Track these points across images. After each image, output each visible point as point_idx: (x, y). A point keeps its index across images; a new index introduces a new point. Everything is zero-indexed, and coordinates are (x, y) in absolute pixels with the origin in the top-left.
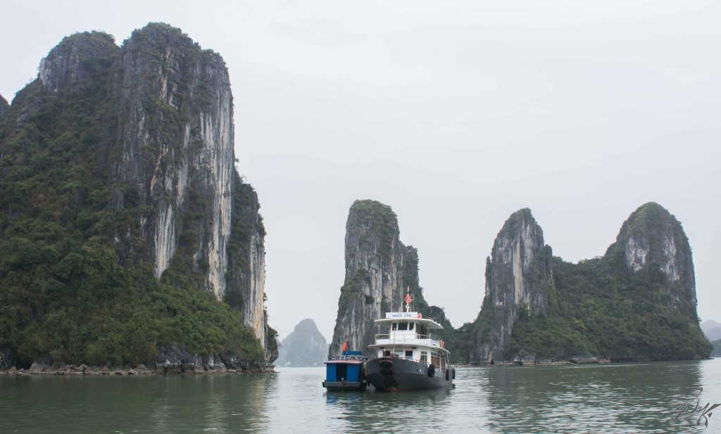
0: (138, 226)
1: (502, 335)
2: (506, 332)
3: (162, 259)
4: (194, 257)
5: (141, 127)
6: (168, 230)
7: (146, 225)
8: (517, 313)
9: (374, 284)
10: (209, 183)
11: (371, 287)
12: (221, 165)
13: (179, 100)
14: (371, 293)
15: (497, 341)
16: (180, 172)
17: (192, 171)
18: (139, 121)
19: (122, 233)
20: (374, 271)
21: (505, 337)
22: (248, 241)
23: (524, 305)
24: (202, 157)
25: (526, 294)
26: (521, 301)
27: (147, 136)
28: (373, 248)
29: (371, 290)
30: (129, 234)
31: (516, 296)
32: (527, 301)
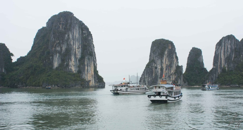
0: (50, 59)
1: (214, 77)
2: (216, 76)
3: (56, 64)
4: (65, 63)
5: (52, 37)
6: (58, 58)
7: (52, 58)
8: (222, 70)
9: (157, 63)
10: (71, 47)
11: (156, 64)
12: (75, 42)
13: (65, 29)
14: (156, 66)
15: (212, 79)
16: (63, 46)
17: (68, 44)
18: (51, 36)
19: (45, 60)
20: (157, 60)
21: (215, 78)
22: (85, 59)
23: (225, 67)
24: (69, 41)
25: (226, 64)
26: (224, 66)
27: (53, 39)
28: (156, 53)
29: (156, 65)
30: (47, 60)
31: (222, 64)
32: (226, 66)
